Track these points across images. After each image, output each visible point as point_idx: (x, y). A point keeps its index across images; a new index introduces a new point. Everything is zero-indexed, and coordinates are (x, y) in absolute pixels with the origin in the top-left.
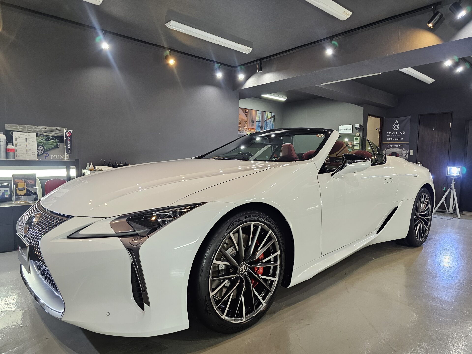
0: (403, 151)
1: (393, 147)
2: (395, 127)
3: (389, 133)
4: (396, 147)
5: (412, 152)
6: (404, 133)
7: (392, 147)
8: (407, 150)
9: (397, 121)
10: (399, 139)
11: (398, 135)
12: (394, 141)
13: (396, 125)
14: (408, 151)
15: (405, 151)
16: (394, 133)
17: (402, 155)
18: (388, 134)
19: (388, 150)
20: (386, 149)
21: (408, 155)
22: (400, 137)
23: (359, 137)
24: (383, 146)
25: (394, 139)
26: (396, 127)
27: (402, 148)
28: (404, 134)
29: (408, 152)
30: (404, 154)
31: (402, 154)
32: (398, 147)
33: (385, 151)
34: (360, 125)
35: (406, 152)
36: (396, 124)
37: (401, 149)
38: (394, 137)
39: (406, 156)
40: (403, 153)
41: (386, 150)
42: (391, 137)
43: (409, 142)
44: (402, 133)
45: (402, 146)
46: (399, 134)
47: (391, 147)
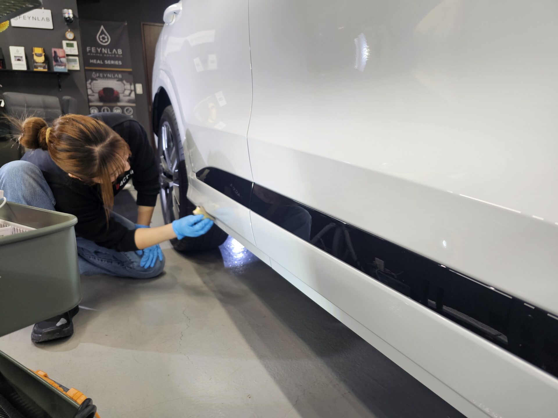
0: (124, 85)
1: (104, 78)
3: (91, 49)
4: (111, 78)
5: (139, 89)
6: (120, 51)
7: (101, 78)
8: (131, 85)
9: (102, 27)
10: (112, 62)
11: (109, 54)
12: (104, 65)
13: (103, 36)
14: (133, 86)
15: (128, 86)
16: (101, 51)
17: (123, 93)
18: (90, 52)
19: (94, 82)
20: (90, 81)
21: (134, 92)
22: (115, 59)
25: (103, 61)
26: (104, 38)
27: (120, 80)
28: (120, 55)
29: (132, 89)
32: (113, 78)
35: (129, 88)
36: (102, 33)
37: (120, 83)
38: (103, 58)
39: (131, 94)
40: (125, 90)
42: (97, 58)
43: (130, 70)
44: (117, 51)
45: (120, 76)
46: (112, 54)
47: (99, 77)
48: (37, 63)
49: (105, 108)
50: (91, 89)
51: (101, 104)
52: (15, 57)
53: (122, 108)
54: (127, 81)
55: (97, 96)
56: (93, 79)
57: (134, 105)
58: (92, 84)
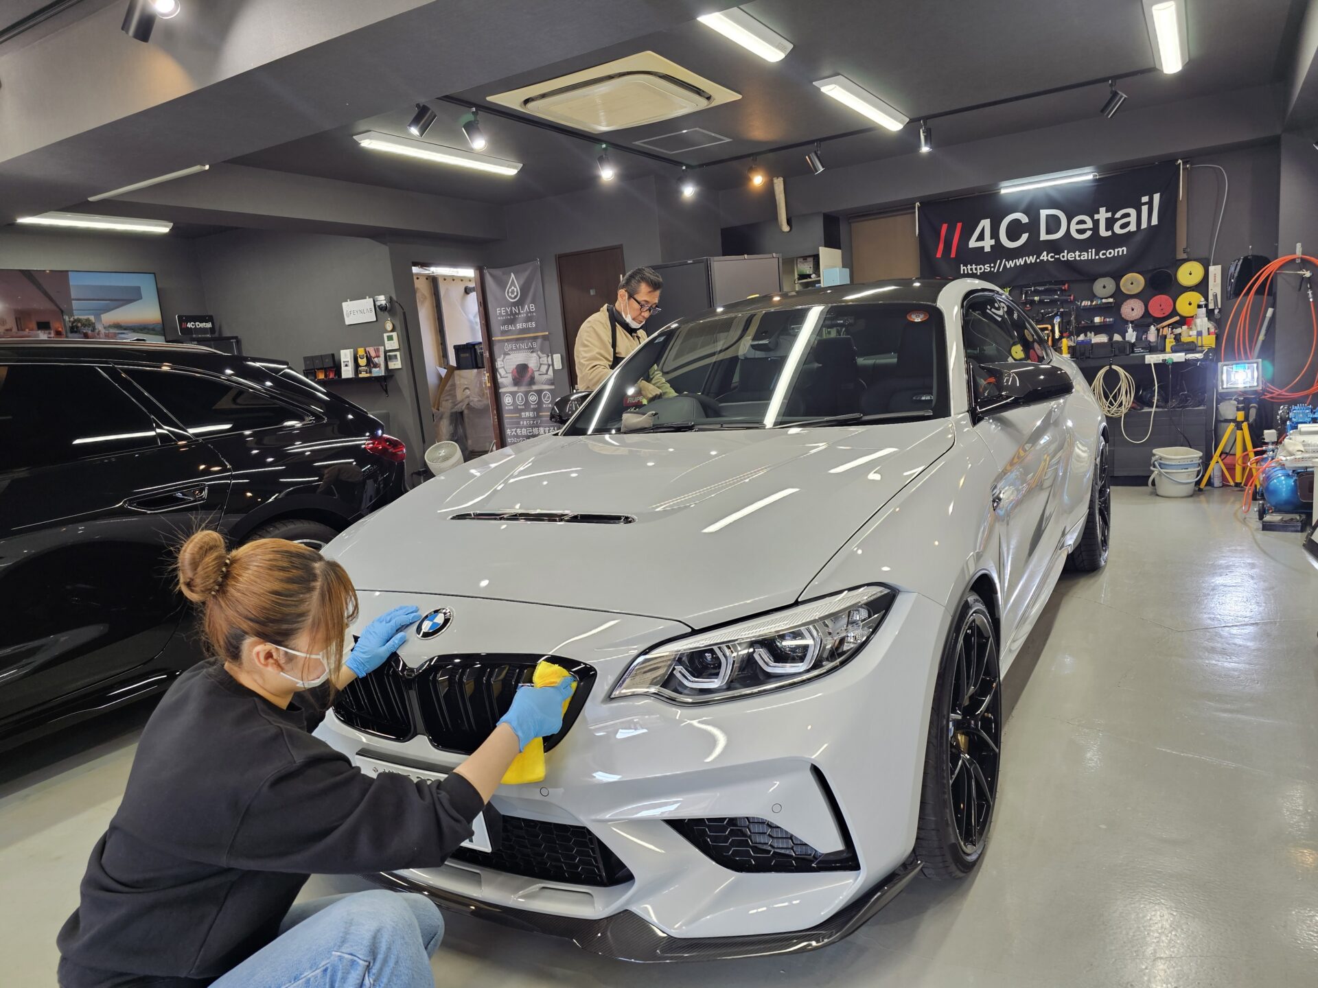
0: (540, 358)
1: (517, 349)
2: (510, 294)
3: (501, 311)
4: (525, 349)
5: (558, 361)
6: (532, 307)
8: (548, 356)
9: (513, 274)
10: (524, 325)
11: (522, 314)
12: (516, 331)
13: (513, 288)
14: (550, 358)
15: (544, 359)
16: (511, 309)
17: (539, 370)
18: (501, 315)
19: (507, 357)
20: (503, 356)
21: (551, 367)
22: (526, 320)
23: (394, 334)
24: (496, 349)
25: (515, 326)
26: (513, 292)
27: (532, 350)
28: (533, 312)
29: (550, 362)
30: (542, 366)
31: (539, 368)
33: (503, 361)
34: (391, 300)
35: (546, 362)
36: (513, 283)
37: (534, 355)
38: (514, 322)
39: (547, 371)
40: (541, 364)
41: (504, 359)
42: (507, 322)
43: (546, 333)
44: (529, 309)
45: (534, 345)
47: (512, 350)
48: (361, 366)
49: (520, 394)
50: (503, 367)
51: (515, 389)
52: (344, 362)
53: (539, 392)
54: (543, 354)
55: (510, 376)
56: (506, 354)
57: (553, 387)
58: (505, 360)
